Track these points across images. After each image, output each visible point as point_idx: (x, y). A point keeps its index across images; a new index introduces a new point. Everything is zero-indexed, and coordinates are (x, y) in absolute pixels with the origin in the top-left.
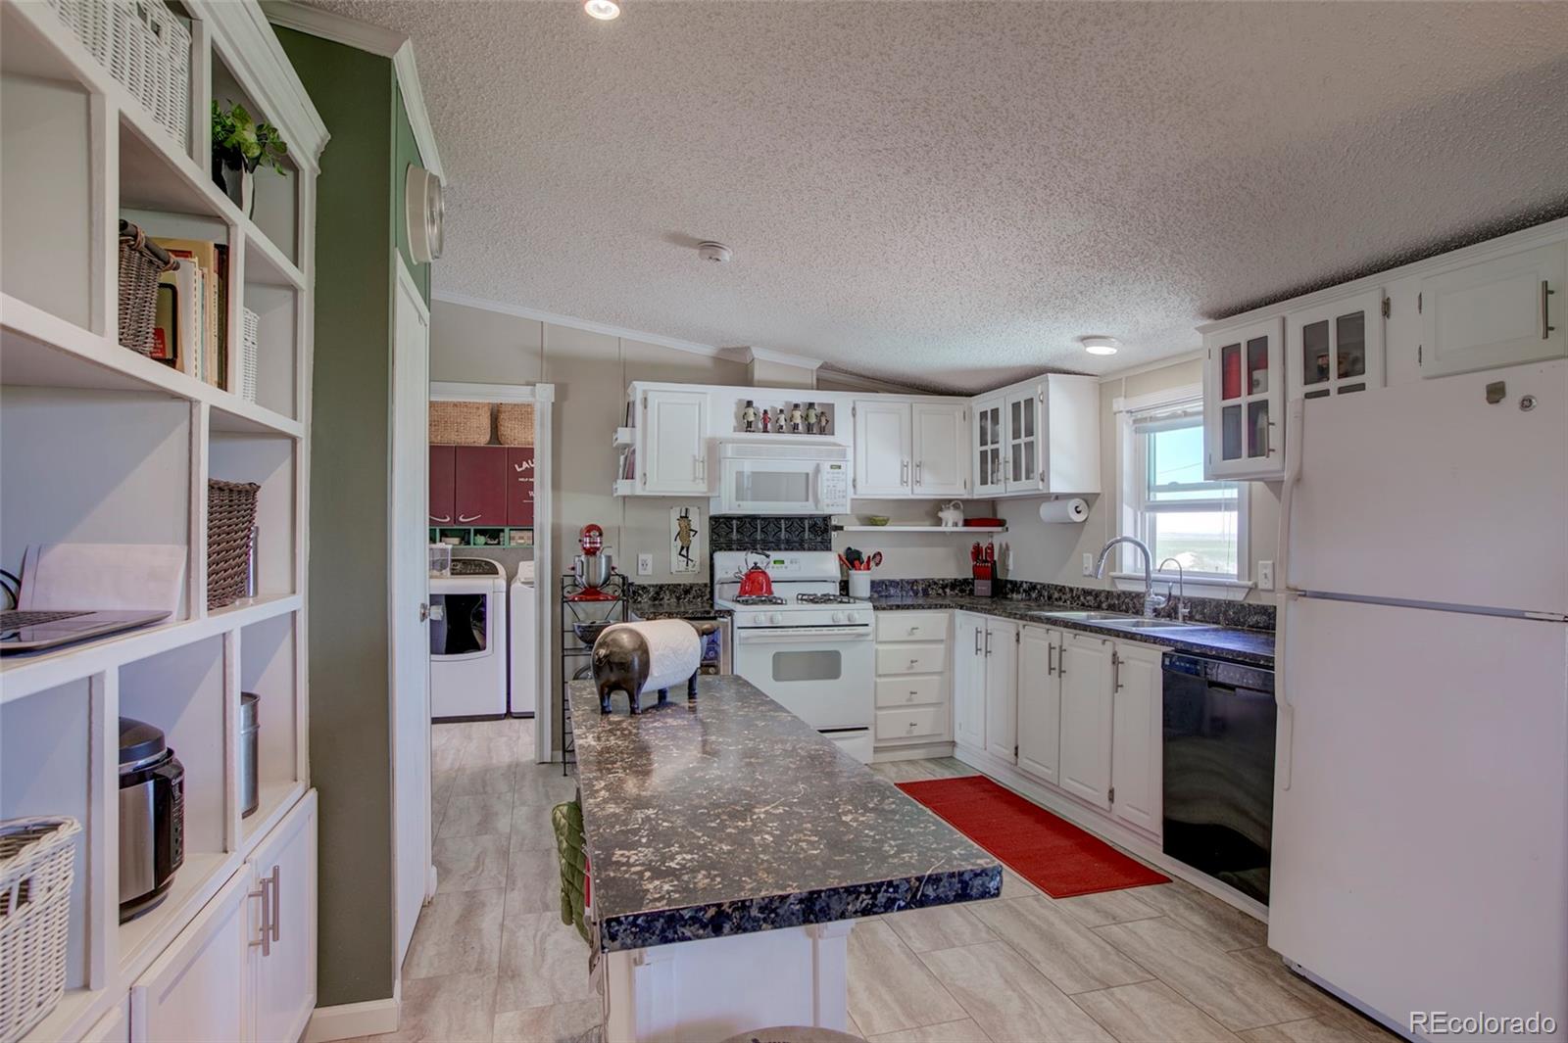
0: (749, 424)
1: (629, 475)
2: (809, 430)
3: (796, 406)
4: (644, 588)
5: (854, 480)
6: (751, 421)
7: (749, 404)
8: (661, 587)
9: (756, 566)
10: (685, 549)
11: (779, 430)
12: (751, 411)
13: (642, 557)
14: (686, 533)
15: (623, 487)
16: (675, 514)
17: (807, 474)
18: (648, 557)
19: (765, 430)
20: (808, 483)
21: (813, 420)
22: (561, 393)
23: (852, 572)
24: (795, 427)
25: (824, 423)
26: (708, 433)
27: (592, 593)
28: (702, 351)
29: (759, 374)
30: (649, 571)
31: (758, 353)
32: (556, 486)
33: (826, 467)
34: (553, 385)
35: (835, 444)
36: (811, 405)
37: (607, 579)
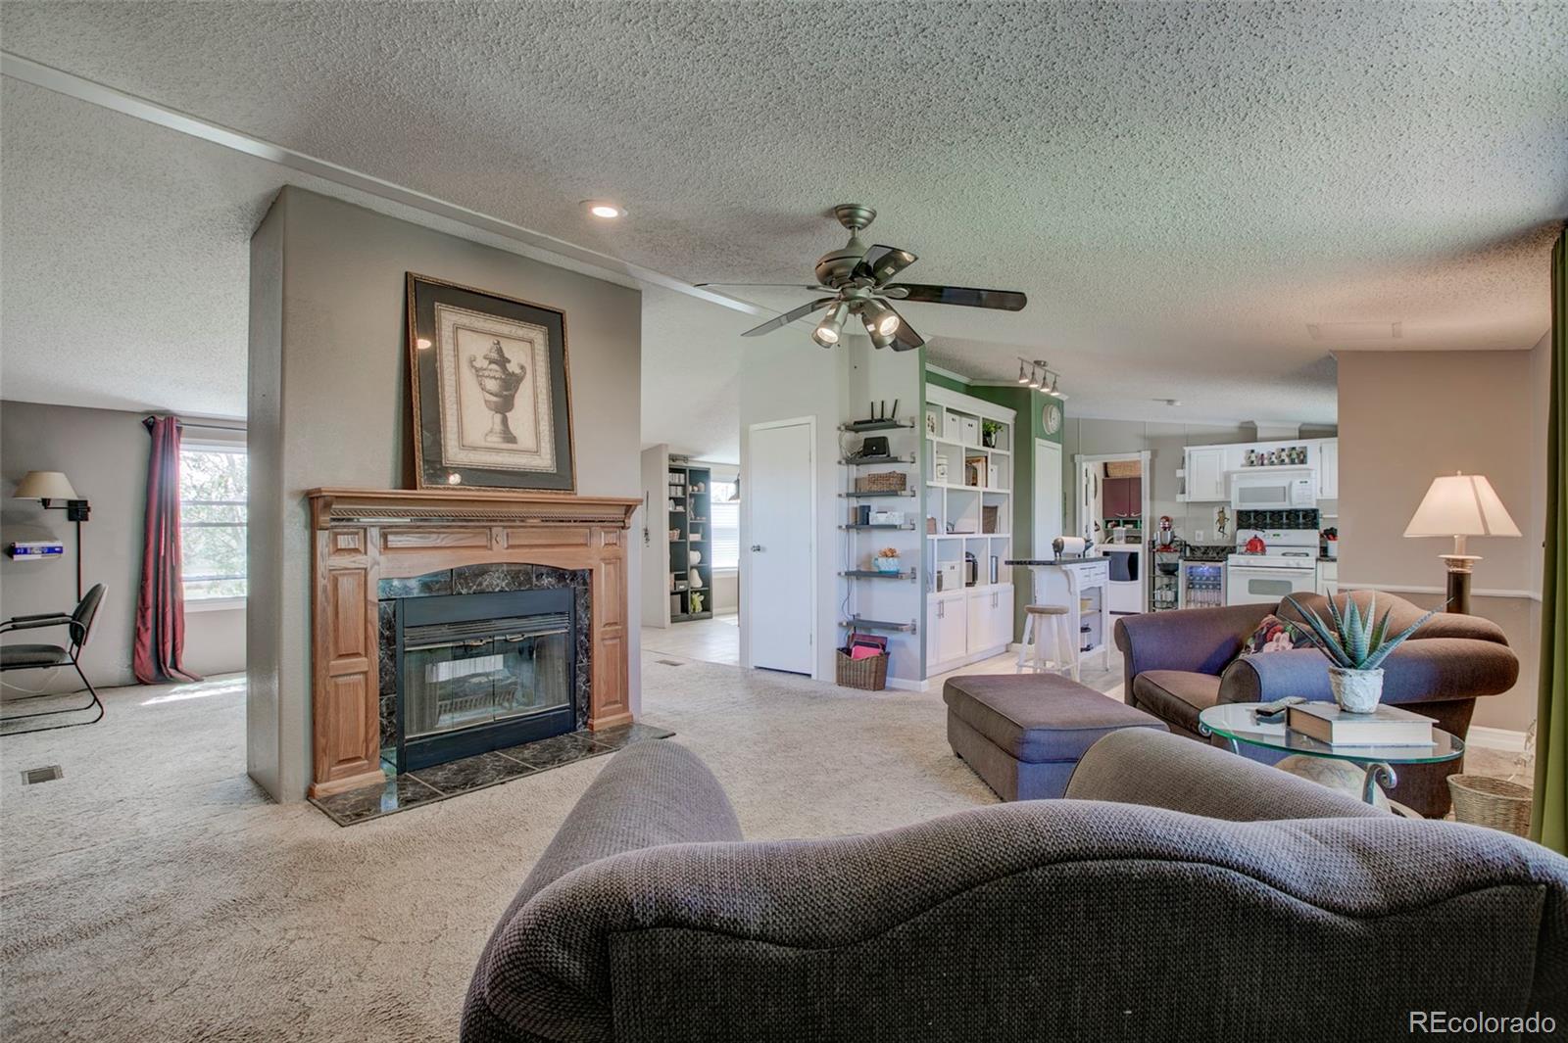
0: (1252, 462)
1: (1183, 492)
2: (1293, 462)
3: (1283, 450)
4: (1198, 548)
5: (1321, 488)
6: (1255, 461)
7: (1253, 451)
8: (1208, 547)
9: (1256, 537)
10: (1222, 527)
11: (1272, 463)
12: (1253, 455)
13: (1197, 532)
14: (1222, 520)
15: (1180, 498)
16: (1216, 510)
17: (1285, 488)
18: (1202, 533)
19: (1262, 464)
20: (1285, 492)
21: (1294, 456)
22: (1154, 454)
23: (1329, 542)
24: (1282, 462)
25: (1302, 457)
26: (1225, 470)
27: (1166, 548)
28: (1231, 425)
29: (1260, 435)
30: (1201, 539)
31: (1257, 423)
32: (1152, 498)
33: (1296, 483)
34: (1149, 452)
35: (1308, 469)
36: (1294, 448)
37: (1172, 542)
